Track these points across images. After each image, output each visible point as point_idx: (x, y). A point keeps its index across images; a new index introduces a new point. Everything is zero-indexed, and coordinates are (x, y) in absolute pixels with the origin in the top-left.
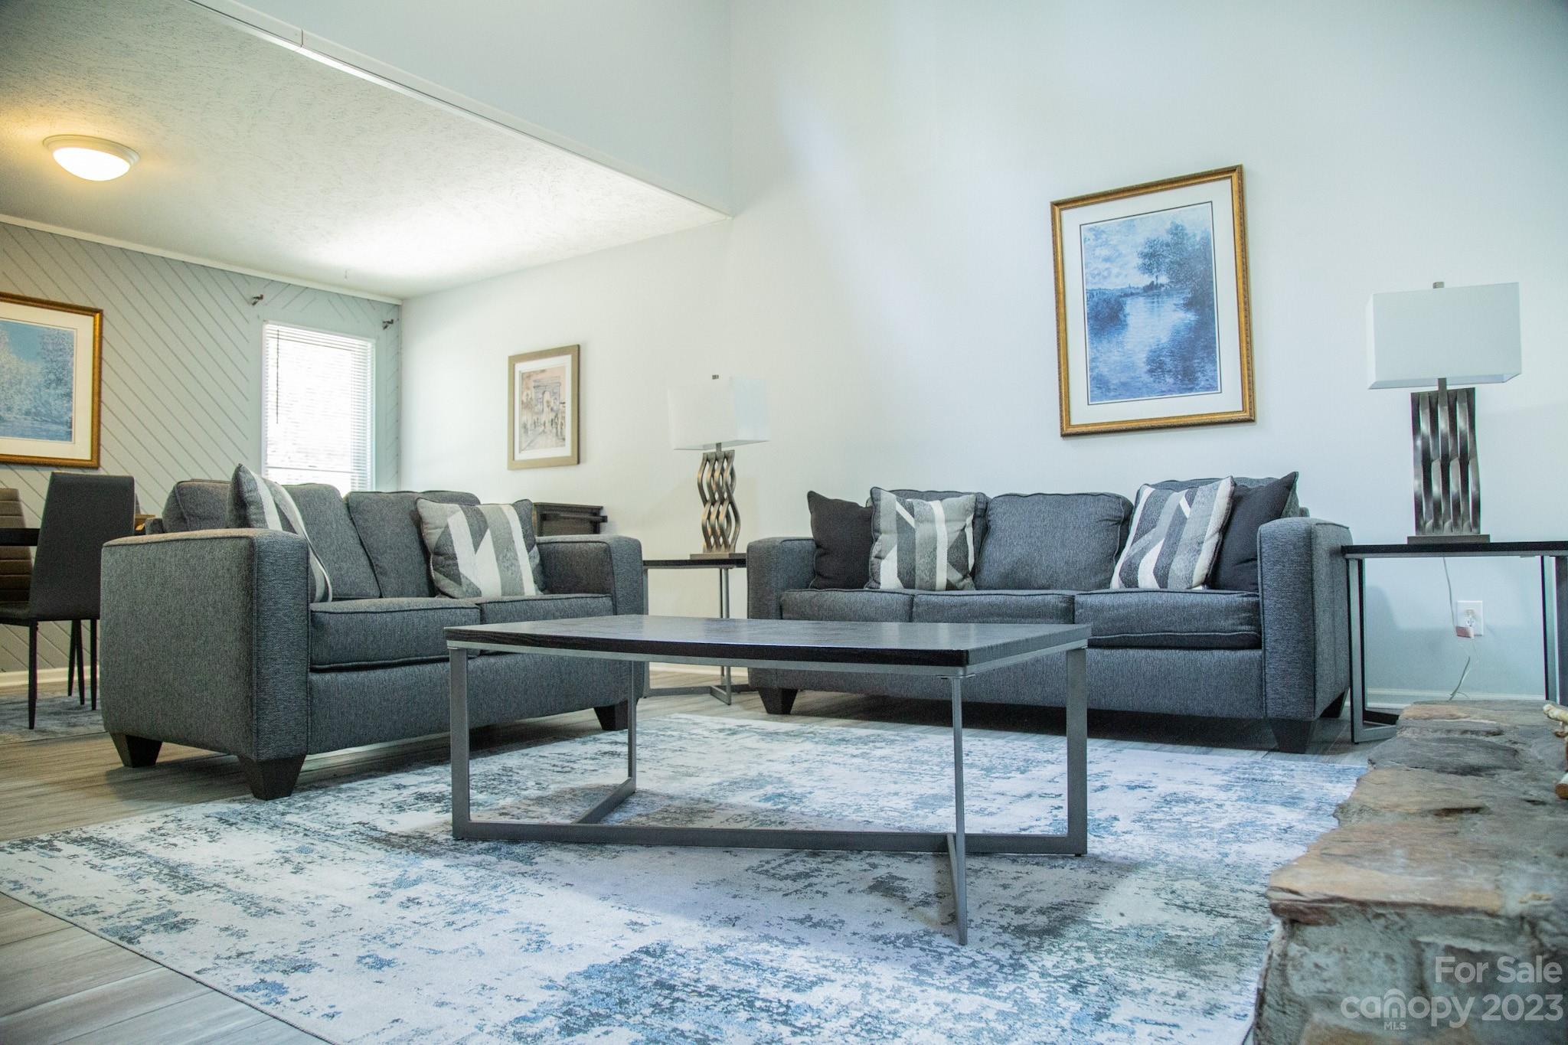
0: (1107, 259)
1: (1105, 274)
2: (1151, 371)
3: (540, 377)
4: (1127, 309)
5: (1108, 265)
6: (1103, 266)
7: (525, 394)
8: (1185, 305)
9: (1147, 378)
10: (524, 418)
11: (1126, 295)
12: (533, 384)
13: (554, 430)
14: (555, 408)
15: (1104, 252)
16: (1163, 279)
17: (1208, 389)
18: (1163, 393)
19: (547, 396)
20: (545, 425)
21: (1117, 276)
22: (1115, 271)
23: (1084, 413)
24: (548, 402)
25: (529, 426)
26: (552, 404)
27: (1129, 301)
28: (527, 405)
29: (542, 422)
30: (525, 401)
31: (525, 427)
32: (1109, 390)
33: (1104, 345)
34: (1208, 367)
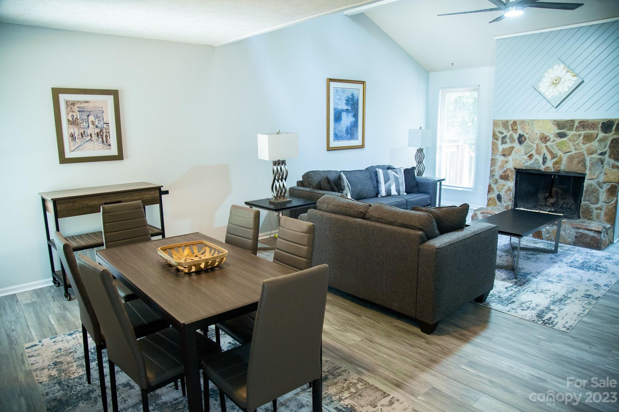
0: (339, 100)
1: (338, 103)
2: (346, 133)
3: (85, 105)
4: (342, 115)
5: (339, 101)
6: (338, 101)
7: (70, 114)
8: (353, 116)
9: (345, 135)
10: (72, 131)
11: (342, 111)
12: (78, 109)
13: (100, 139)
14: (99, 126)
15: (338, 97)
16: (349, 108)
17: (356, 139)
18: (348, 139)
19: (91, 118)
20: (91, 135)
21: (341, 105)
22: (340, 103)
23: (333, 144)
24: (92, 122)
25: (76, 135)
26: (97, 124)
27: (343, 113)
28: (73, 122)
29: (89, 133)
30: (71, 119)
31: (72, 136)
32: (337, 137)
33: (337, 125)
34: (356, 133)
